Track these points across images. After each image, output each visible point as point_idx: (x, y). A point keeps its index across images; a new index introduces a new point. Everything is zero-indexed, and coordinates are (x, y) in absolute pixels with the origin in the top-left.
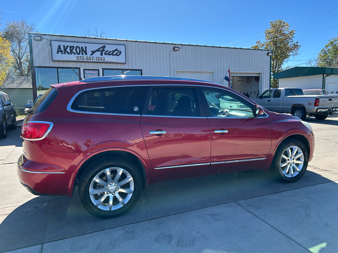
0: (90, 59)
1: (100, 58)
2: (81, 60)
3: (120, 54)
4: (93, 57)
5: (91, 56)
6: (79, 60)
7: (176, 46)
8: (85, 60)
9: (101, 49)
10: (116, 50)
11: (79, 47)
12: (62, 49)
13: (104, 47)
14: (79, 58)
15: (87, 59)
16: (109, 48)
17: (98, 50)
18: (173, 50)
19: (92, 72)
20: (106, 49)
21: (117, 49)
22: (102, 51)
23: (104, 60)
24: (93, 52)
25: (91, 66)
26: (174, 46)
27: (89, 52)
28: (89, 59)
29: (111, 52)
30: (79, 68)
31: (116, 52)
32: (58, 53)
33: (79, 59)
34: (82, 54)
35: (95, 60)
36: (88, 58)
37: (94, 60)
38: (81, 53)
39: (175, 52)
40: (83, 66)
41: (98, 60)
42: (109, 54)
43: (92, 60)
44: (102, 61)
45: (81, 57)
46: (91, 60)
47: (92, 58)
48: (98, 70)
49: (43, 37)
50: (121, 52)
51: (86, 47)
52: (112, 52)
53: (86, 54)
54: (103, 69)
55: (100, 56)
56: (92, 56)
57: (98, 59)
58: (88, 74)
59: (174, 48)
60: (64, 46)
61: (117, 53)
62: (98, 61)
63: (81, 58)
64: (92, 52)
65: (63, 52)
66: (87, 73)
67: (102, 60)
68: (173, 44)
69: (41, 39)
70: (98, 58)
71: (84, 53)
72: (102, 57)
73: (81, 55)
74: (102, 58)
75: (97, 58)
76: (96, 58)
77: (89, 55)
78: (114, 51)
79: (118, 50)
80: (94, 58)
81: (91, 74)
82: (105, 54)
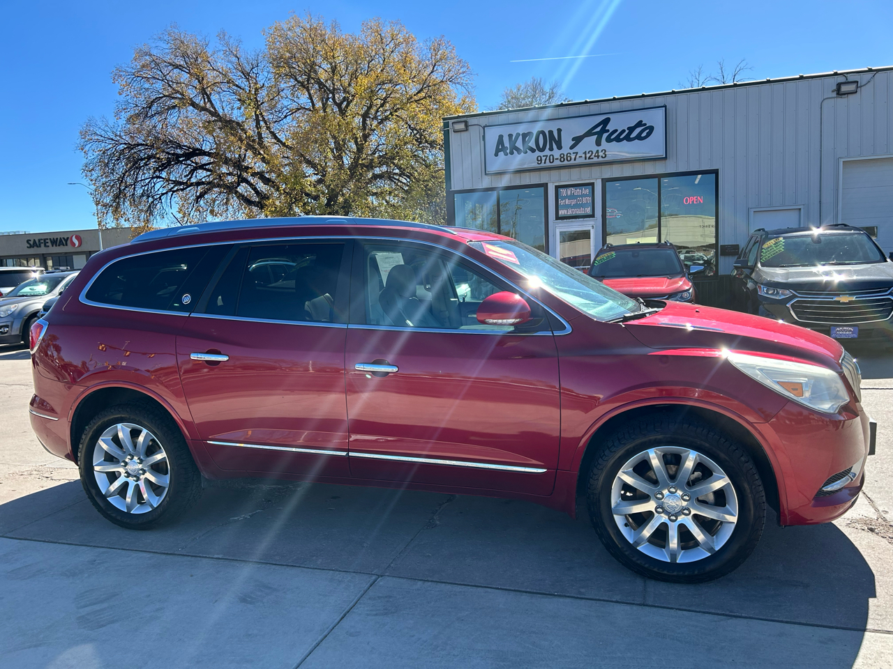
0: (569, 158)
1: (594, 152)
2: (548, 164)
3: (648, 135)
4: (577, 153)
5: (571, 151)
6: (543, 165)
7: (849, 80)
8: (557, 163)
9: (598, 129)
10: (640, 124)
11: (543, 132)
12: (507, 144)
13: (607, 121)
14: (544, 158)
15: (562, 160)
16: (619, 123)
17: (589, 134)
18: (834, 94)
19: (577, 191)
20: (610, 127)
21: (642, 121)
22: (600, 134)
23: (605, 156)
24: (577, 140)
25: (575, 177)
26: (842, 79)
27: (567, 142)
28: (567, 160)
29: (624, 131)
30: (545, 186)
31: (638, 130)
32: (496, 155)
33: (543, 162)
34: (551, 149)
35: (582, 161)
36: (565, 157)
37: (579, 161)
38: (548, 146)
39: (842, 101)
40: (553, 180)
41: (589, 158)
42: (618, 139)
43: (575, 160)
44: (600, 159)
45: (547, 156)
46: (572, 162)
47: (573, 157)
48: (592, 184)
49: (472, 121)
50: (651, 129)
51: (559, 131)
52: (627, 131)
53: (560, 147)
54: (604, 181)
55: (595, 148)
56: (575, 150)
57: (588, 155)
58: (567, 197)
59: (839, 85)
60: (510, 136)
61: (641, 131)
62: (588, 161)
63: (548, 158)
64: (573, 140)
65: (508, 151)
66: (564, 194)
67: (600, 157)
68: (836, 74)
69: (467, 126)
70: (589, 153)
71: (554, 146)
72: (600, 148)
73: (547, 152)
74: (600, 151)
75: (585, 153)
76: (584, 156)
77: (566, 150)
78: (631, 129)
79: (645, 124)
80: (578, 156)
81: (572, 197)
82: (609, 140)
